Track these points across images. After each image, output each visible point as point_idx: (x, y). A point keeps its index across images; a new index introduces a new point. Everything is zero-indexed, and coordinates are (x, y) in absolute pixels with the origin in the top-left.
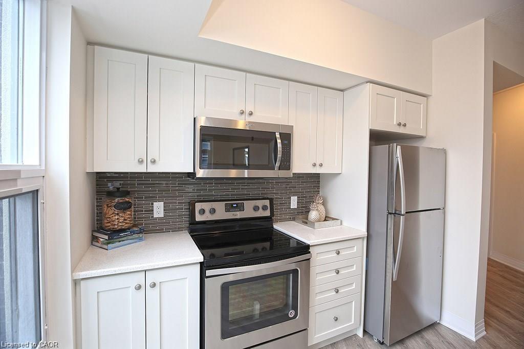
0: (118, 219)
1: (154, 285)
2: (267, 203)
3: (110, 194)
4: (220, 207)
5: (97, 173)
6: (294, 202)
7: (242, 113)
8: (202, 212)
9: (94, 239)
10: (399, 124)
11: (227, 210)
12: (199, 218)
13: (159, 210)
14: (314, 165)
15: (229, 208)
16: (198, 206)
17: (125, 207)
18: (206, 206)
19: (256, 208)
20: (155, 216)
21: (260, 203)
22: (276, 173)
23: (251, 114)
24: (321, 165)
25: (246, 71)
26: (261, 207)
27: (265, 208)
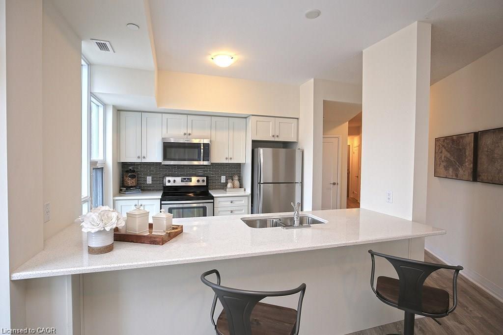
0: (130, 182)
1: (141, 205)
2: (205, 178)
3: (127, 172)
4: (178, 179)
5: (122, 163)
6: (223, 179)
7: (185, 134)
8: (169, 181)
9: (121, 190)
10: (273, 136)
11: (182, 181)
12: (168, 184)
13: (149, 180)
14: (227, 159)
16: (167, 179)
17: (133, 177)
18: (171, 179)
19: (198, 181)
20: (148, 183)
21: (201, 179)
22: (202, 163)
23: (190, 134)
24: (231, 159)
25: (187, 114)
26: (201, 181)
27: (203, 181)
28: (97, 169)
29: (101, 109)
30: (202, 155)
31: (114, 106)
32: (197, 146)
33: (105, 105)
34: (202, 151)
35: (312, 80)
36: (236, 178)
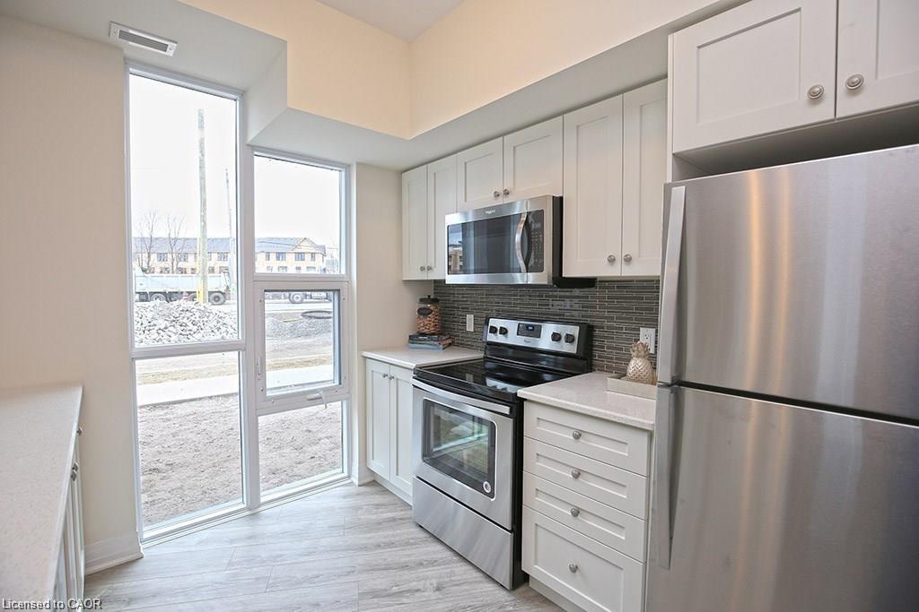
1: (392, 377)
4: (512, 326)
6: (645, 339)
7: (497, 195)
8: (494, 331)
11: (520, 333)
12: (490, 337)
13: (470, 323)
14: (612, 260)
15: (522, 331)
16: (491, 322)
17: (424, 313)
18: (499, 324)
19: (556, 337)
20: (467, 329)
21: (565, 330)
22: (520, 278)
23: (505, 193)
24: (628, 260)
25: (503, 135)
26: (563, 337)
27: (571, 338)
31: (359, 164)
33: (347, 167)
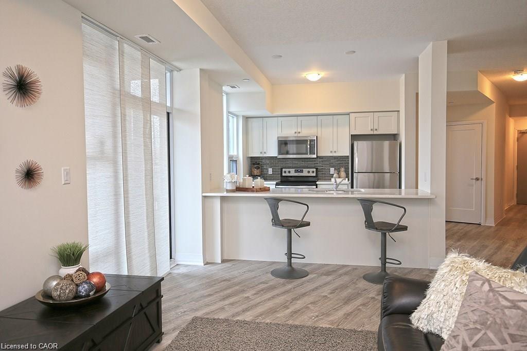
0: (256, 172)
2: (315, 170)
3: (254, 164)
4: (292, 171)
5: (252, 158)
6: (332, 171)
7: (295, 133)
8: (285, 172)
10: (372, 130)
12: (284, 174)
13: (270, 171)
14: (331, 152)
15: (296, 171)
16: (284, 170)
17: (258, 168)
18: (287, 170)
19: (309, 172)
20: (269, 173)
21: (311, 170)
22: (309, 156)
23: (299, 133)
24: (335, 152)
25: (298, 116)
26: (311, 172)
27: (313, 172)
28: (233, 161)
29: (235, 119)
30: (309, 150)
31: (243, 116)
32: (304, 142)
33: (237, 116)
34: (309, 146)
35: (403, 76)
36: (343, 169)
